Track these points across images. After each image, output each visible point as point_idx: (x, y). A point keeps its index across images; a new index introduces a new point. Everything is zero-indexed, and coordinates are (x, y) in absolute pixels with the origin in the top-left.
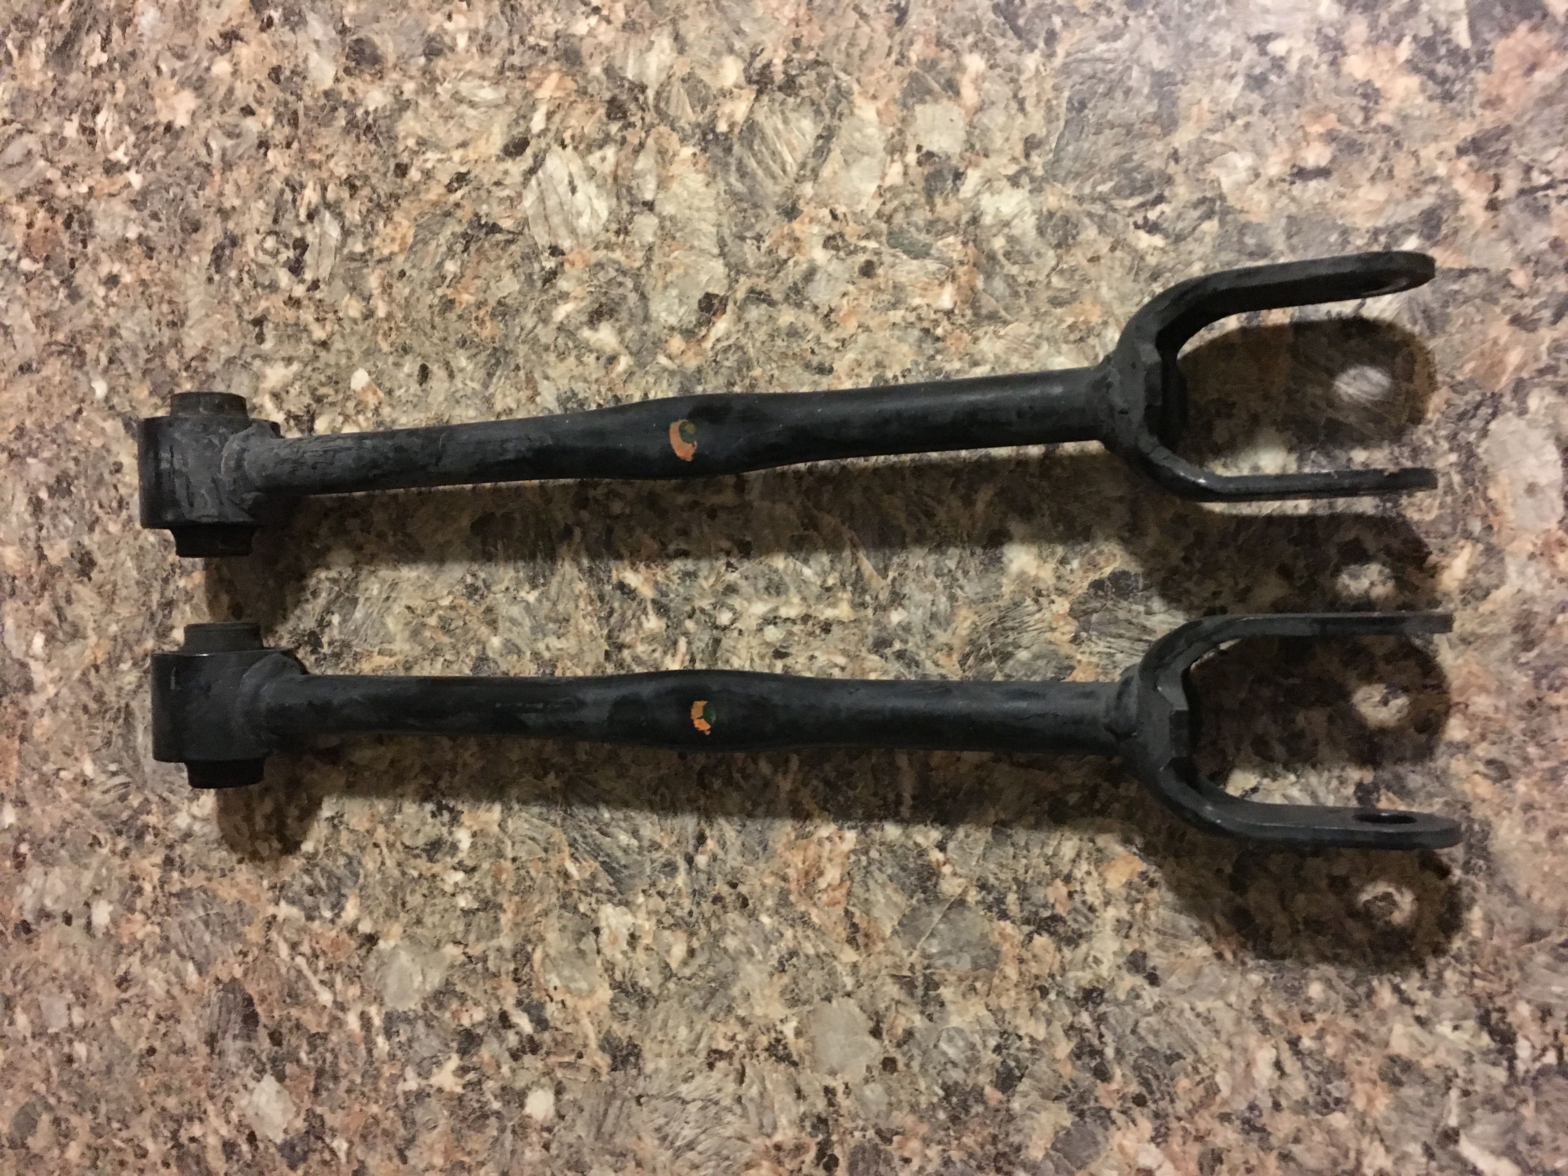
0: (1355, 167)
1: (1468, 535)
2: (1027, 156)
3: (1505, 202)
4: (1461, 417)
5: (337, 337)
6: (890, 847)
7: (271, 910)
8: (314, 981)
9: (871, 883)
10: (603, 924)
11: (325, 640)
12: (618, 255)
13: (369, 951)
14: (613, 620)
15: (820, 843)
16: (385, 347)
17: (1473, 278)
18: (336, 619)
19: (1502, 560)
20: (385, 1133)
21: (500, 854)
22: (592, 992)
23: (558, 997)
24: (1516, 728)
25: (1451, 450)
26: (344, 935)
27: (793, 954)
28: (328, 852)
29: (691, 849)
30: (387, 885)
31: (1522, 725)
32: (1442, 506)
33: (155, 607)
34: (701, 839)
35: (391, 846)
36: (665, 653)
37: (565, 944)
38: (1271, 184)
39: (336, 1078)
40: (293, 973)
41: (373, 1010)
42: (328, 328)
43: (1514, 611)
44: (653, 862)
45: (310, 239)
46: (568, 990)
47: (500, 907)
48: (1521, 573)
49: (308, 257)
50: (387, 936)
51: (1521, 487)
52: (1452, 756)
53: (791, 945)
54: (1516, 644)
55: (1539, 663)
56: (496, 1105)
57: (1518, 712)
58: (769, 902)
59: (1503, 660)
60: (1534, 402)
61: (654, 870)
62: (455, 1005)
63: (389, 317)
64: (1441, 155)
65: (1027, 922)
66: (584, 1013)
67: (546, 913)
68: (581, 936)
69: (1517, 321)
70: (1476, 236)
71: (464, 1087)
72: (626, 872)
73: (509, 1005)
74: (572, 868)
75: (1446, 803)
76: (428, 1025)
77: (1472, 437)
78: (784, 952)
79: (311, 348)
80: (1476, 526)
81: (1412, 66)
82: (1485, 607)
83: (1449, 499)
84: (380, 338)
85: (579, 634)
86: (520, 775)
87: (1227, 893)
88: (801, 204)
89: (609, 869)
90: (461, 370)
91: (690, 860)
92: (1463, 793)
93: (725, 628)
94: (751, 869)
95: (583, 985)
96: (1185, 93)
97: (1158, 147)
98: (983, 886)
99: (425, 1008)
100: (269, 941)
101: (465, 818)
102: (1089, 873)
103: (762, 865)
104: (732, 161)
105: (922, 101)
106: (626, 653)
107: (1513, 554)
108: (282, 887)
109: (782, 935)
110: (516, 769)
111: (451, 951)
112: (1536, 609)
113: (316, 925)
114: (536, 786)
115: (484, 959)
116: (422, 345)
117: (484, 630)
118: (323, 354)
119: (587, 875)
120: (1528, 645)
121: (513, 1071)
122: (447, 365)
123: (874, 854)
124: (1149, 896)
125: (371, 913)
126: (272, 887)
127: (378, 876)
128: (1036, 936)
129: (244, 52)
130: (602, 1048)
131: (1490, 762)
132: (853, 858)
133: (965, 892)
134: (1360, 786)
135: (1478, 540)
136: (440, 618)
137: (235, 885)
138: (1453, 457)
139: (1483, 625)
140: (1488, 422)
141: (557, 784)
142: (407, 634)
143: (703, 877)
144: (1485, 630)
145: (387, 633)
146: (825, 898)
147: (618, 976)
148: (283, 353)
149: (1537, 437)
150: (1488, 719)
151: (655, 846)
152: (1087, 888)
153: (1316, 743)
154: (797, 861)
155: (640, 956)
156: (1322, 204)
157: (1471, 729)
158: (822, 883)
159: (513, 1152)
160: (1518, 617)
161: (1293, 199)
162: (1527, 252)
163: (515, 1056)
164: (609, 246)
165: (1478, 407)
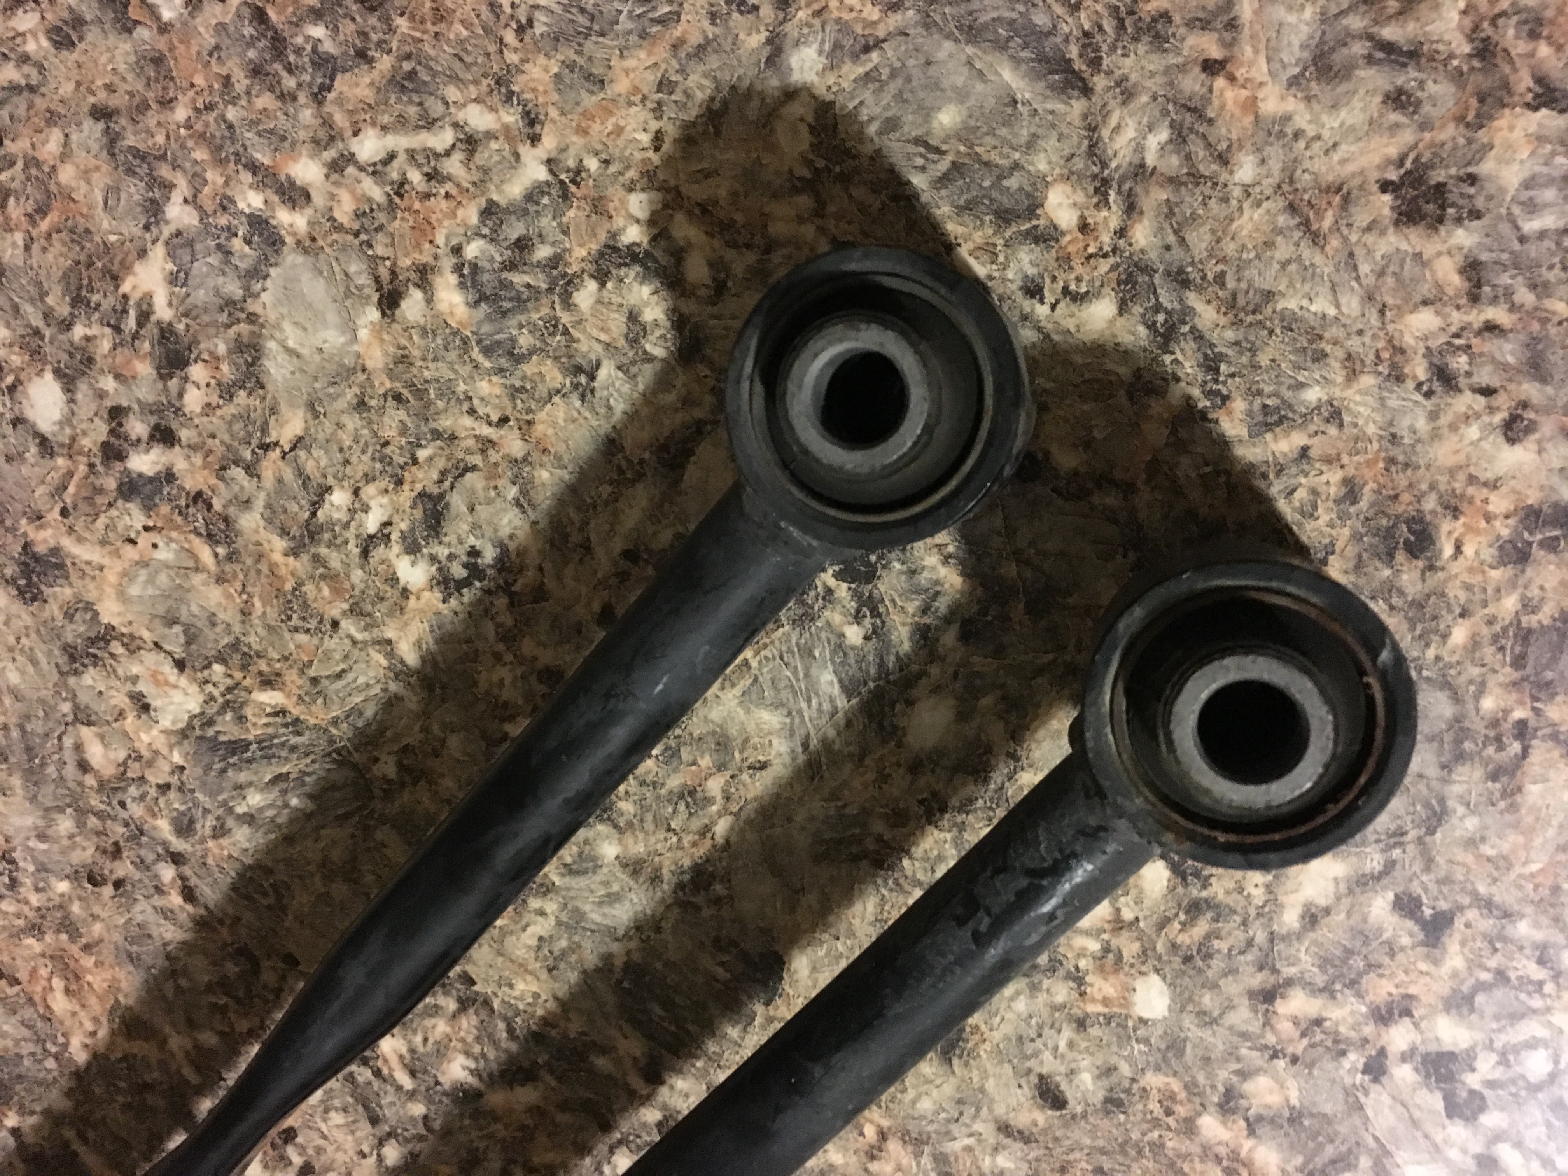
5: (1255, 1027)
7: (549, 143)
8: (400, 142)
9: (27, 1033)
11: (843, 590)
13: (377, 279)
14: (501, 1025)
16: (1153, 1080)
18: (854, 634)
20: (143, 107)
21: (356, 611)
22: (122, 595)
23: (145, 540)
26: (425, 258)
28: (553, 324)
29: (187, 871)
30: (440, 395)
33: (1193, 299)
34: (189, 894)
35: (486, 445)
36: (412, 1051)
37: (195, 609)
39: (256, 71)
40: (436, 108)
42: (1286, 1027)
44: (206, 811)
45: (1457, 1131)
46: (143, 564)
47: (294, 552)
49: (1435, 1101)
56: (79, 331)
61: (196, 804)
63: (1189, 1127)
66: (106, 561)
67: (245, 613)
68: (191, 638)
71: (125, 297)
72: (218, 766)
74: (270, 698)
76: (229, 304)
78: (20, 876)
79: (1289, 971)
84: (1176, 1086)
85: (523, 968)
86: (425, 730)
89: (237, 747)
90: (996, 1150)
91: (177, 859)
93: (381, 1143)
94: (122, 921)
95: (134, 591)
99: (252, 318)
100: (510, 96)
101: (433, 598)
103: (117, 937)
106: (451, 1005)
108: (565, 196)
109: (38, 890)
110: (436, 729)
113: (471, 214)
114: (397, 737)
116: (1093, 1132)
117: (638, 848)
118: (1258, 980)
119: (248, 711)
121: (101, 395)
122: (1025, 1137)
125: (424, 332)
126: (579, 170)
127: (462, 387)
130: (56, 551)
136: (709, 801)
137: (636, 94)
141: (377, 770)
142: (733, 731)
143: (150, 857)
145: (761, 701)
147: (117, 648)
148: (1339, 917)
151: (220, 832)
154: (97, 980)
155: (120, 699)
159: (16, 309)
163: (117, 414)
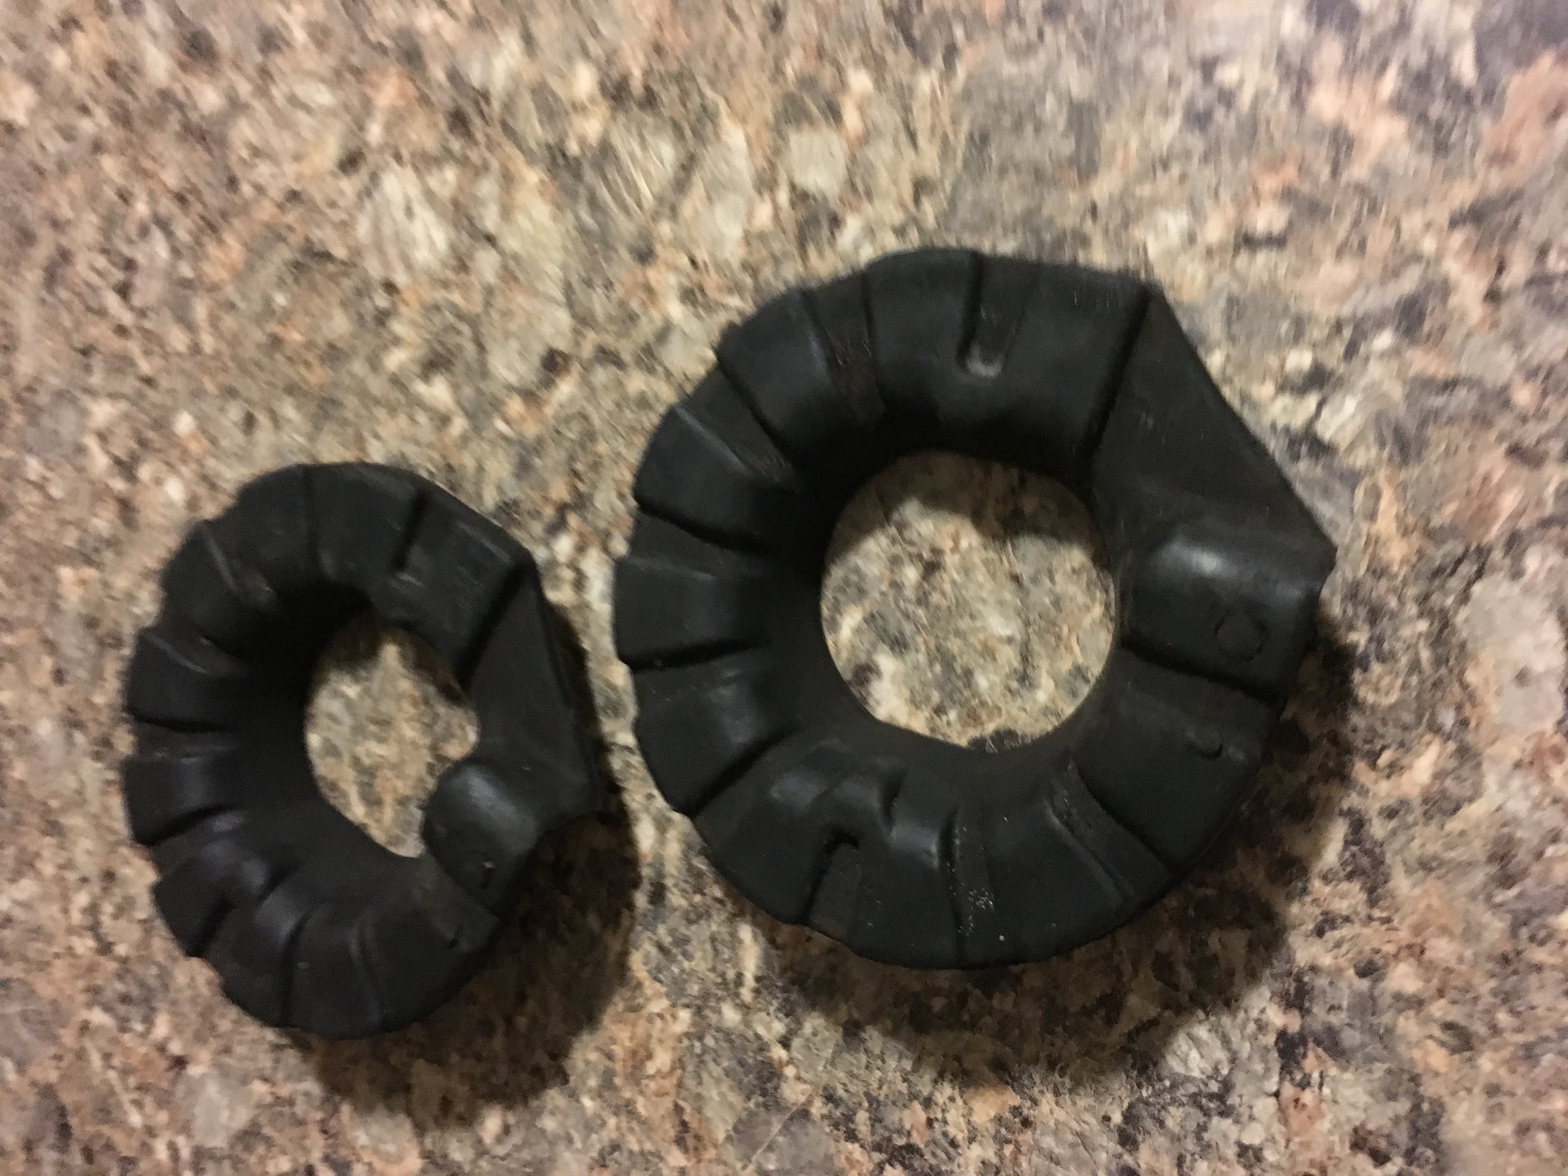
0: (1318, 235)
1: (1435, 729)
2: (917, 201)
3: (1509, 294)
4: (1438, 572)
6: (727, 1035)
10: (414, 1080)
12: (456, 297)
15: (650, 1019)
17: (1462, 392)
19: (1479, 765)
24: (1485, 986)
25: (1421, 615)
27: (615, 1147)
31: (1493, 983)
32: (1404, 687)
38: (1210, 252)
41: (181, 1141)
43: (1493, 833)
48: (1503, 785)
50: (197, 1062)
51: (1508, 674)
52: (1400, 1011)
53: (614, 1135)
54: (1493, 878)
55: (1521, 906)
57: (1490, 966)
58: (593, 1082)
59: (1473, 896)
60: (1533, 561)
62: (261, 1149)
64: (1428, 226)
65: (878, 1148)
69: (1516, 452)
70: (1469, 335)
73: (316, 1157)
75: (1389, 1071)
77: (1450, 601)
80: (1448, 719)
81: (1398, 105)
82: (1454, 825)
83: (1414, 680)
87: (1114, 1147)
88: (659, 249)
92: (1412, 1059)
96: (1109, 131)
97: (1073, 198)
98: (830, 1098)
102: (952, 1099)
104: (582, 191)
105: (799, 129)
107: (1495, 760)
111: (259, 1088)
112: (1519, 834)
115: (291, 1102)
120: (1506, 880)
123: (710, 1041)
124: (1021, 1138)
128: (888, 1167)
129: (82, 42)
131: (1449, 1026)
132: (686, 1042)
133: (809, 1102)
134: (1282, 1035)
135: (1448, 738)
138: (1423, 626)
139: (1449, 847)
140: (1470, 584)
144: (1452, 854)
146: (653, 1085)
149: (1534, 608)
150: (1449, 971)
152: (949, 1117)
153: (1231, 974)
156: (1274, 285)
157: (1428, 981)
158: (651, 1068)
160: (1497, 841)
161: (1235, 273)
162: (1535, 362)
164: (445, 284)
165: (1459, 562)
